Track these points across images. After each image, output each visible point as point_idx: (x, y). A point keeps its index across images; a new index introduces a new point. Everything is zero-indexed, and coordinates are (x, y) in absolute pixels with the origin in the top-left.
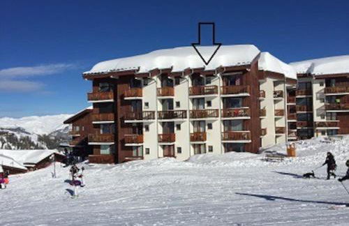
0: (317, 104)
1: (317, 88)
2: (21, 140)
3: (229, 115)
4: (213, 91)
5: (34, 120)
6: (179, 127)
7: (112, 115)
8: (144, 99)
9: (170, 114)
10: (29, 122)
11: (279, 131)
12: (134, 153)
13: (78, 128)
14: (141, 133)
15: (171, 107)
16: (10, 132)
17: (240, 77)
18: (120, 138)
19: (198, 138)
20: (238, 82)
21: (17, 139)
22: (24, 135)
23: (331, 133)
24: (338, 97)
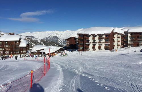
0: (129, 39)
1: (129, 35)
2: (35, 41)
3: (106, 43)
4: (103, 38)
5: (38, 33)
6: (96, 45)
7: (83, 42)
8: (89, 39)
9: (94, 43)
10: (36, 34)
11: (118, 45)
12: (87, 49)
13: (68, 42)
14: (89, 46)
15: (95, 41)
16: (31, 38)
17: (108, 35)
18: (85, 46)
19: (99, 47)
20: (108, 36)
21: (33, 41)
22: (36, 39)
23: (132, 46)
24: (134, 38)
